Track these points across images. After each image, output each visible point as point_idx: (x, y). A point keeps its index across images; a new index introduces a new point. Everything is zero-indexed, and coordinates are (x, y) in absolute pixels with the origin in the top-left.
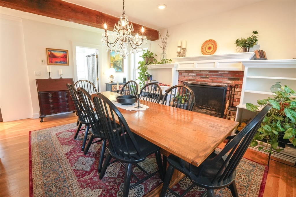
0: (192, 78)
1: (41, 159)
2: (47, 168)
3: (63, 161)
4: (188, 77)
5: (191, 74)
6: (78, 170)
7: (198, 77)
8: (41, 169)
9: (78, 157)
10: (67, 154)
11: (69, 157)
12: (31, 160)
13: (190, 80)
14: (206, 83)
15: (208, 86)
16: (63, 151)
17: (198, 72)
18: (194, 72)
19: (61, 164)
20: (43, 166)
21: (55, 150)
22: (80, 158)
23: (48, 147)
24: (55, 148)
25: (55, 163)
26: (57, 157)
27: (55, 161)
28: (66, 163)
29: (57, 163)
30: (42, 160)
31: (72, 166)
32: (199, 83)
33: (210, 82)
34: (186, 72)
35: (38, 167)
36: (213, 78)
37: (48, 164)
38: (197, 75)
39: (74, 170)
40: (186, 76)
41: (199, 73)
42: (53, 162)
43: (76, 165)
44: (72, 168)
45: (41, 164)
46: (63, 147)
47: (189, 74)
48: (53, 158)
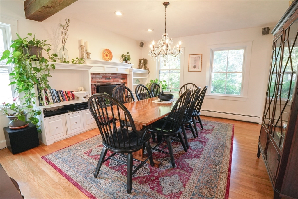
0: (99, 80)
1: (220, 167)
2: (218, 157)
3: (206, 154)
4: (96, 79)
5: (98, 76)
6: (203, 145)
7: (104, 79)
8: (223, 159)
9: (195, 150)
10: (198, 157)
11: (199, 154)
12: (229, 172)
13: (98, 82)
14: (110, 83)
15: (111, 85)
16: (198, 163)
17: (104, 74)
18: (101, 74)
19: (208, 153)
20: (220, 160)
21: (203, 168)
22: (194, 149)
23: (206, 178)
24: (201, 170)
25: (212, 156)
26: (207, 160)
27: (210, 158)
28: (205, 152)
29: (210, 156)
30: (219, 165)
31: (203, 148)
32: (105, 84)
33: (112, 82)
34: (94, 75)
35: (224, 161)
36: (114, 79)
37: (217, 159)
38: (103, 77)
39: (204, 146)
40: (93, 78)
41: (105, 76)
42: (212, 159)
43: (201, 147)
44: (204, 147)
45: (221, 162)
46: (194, 167)
47: (97, 77)
48: (210, 162)
